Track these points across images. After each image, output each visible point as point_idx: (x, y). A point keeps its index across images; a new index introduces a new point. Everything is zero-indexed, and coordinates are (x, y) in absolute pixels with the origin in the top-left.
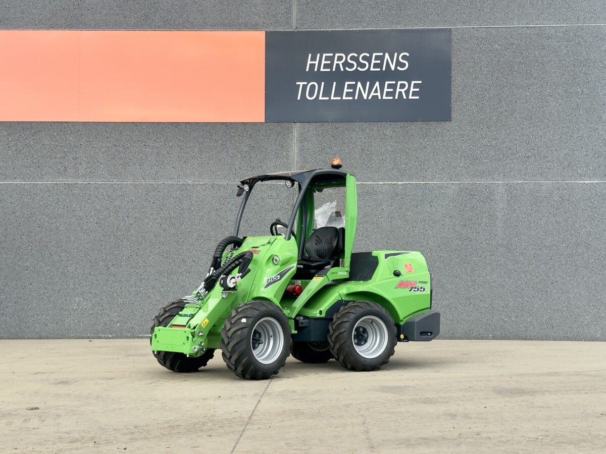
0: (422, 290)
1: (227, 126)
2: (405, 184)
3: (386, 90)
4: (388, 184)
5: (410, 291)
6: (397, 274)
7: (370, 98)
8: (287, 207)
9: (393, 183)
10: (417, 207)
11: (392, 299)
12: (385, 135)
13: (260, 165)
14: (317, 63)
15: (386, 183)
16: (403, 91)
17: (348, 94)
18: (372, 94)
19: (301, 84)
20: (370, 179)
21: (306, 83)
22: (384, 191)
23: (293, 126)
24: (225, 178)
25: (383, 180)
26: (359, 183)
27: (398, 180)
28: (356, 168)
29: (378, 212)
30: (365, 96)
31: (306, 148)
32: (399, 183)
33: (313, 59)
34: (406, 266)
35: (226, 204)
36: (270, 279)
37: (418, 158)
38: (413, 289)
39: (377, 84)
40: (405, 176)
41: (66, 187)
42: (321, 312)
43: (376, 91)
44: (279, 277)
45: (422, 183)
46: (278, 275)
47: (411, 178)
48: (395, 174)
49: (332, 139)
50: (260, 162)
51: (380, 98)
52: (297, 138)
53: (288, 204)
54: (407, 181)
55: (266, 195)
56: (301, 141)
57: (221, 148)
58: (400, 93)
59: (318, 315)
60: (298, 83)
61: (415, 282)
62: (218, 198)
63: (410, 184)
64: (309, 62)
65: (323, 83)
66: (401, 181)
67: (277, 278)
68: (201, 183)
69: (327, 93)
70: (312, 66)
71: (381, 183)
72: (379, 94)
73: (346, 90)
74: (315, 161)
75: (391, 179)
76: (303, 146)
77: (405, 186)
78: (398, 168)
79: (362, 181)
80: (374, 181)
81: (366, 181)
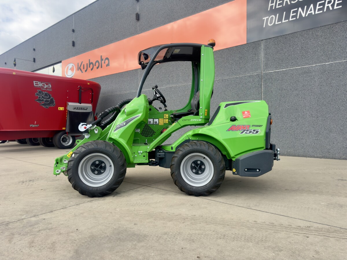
0: (255, 132)
1: (229, 49)
2: (331, 63)
3: (318, 7)
4: (319, 65)
5: (242, 133)
6: (234, 119)
7: (307, 15)
8: (258, 86)
9: (322, 64)
10: (340, 77)
11: (223, 140)
12: (317, 36)
13: (244, 66)
14: (274, 4)
15: (318, 65)
16: (330, 5)
17: (293, 17)
18: (309, 12)
19: (265, 18)
20: (307, 64)
21: (268, 17)
22: (316, 70)
23: (261, 42)
24: (228, 75)
25: (316, 63)
26: (300, 67)
27: (326, 61)
28: (298, 59)
29: (312, 83)
30: (303, 15)
31: (269, 53)
32: (327, 63)
33: (272, 2)
34: (243, 113)
35: (228, 88)
36: (119, 125)
37: (340, 45)
38: (245, 132)
39: (312, 6)
40: (331, 58)
41: (170, 88)
42: (172, 148)
43: (311, 10)
44: (125, 124)
45: (343, 61)
46: (124, 122)
47: (335, 59)
48: (324, 59)
49: (283, 45)
50: (244, 65)
51: (313, 14)
52: (263, 48)
53: (258, 84)
54: (332, 61)
55: (247, 81)
56: (265, 50)
57: (226, 61)
58: (328, 7)
59: (171, 150)
60: (263, 19)
61: (249, 126)
62: (225, 86)
63: (334, 63)
64: (270, 5)
65: (278, 15)
66: (328, 62)
67: (123, 124)
68: (218, 79)
69: (280, 19)
70: (272, 7)
71: (314, 65)
72: (313, 12)
73: (291, 15)
74: (273, 59)
75: (321, 62)
76: (266, 52)
77: (331, 65)
78: (326, 54)
79: (301, 66)
80: (309, 65)
81: (304, 66)
